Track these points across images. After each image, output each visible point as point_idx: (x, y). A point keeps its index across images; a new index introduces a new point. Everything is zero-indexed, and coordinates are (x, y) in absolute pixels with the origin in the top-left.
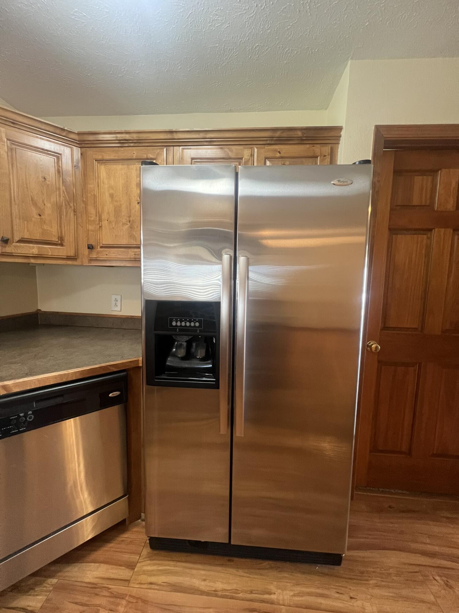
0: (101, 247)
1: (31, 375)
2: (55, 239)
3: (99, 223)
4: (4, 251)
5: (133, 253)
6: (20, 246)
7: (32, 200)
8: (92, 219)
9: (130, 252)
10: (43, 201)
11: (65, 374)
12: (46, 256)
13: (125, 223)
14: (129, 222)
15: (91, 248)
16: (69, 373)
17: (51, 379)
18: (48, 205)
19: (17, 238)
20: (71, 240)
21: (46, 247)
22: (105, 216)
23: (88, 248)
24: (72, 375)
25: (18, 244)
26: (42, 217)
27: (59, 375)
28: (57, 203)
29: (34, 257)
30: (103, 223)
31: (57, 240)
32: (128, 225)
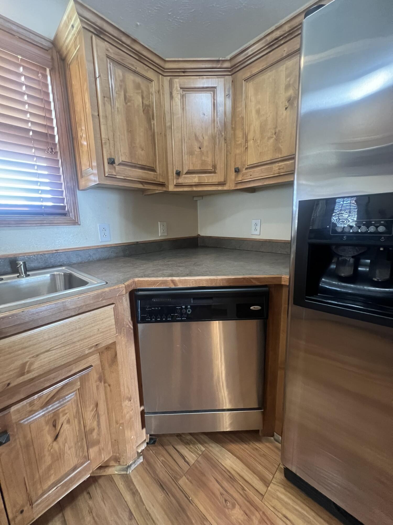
0: (246, 169)
1: (191, 276)
2: (210, 168)
3: (245, 145)
4: (178, 182)
5: (278, 168)
6: (187, 177)
7: (195, 135)
8: (239, 142)
9: (274, 167)
10: (202, 136)
11: (214, 279)
12: (203, 184)
13: (270, 137)
14: (275, 134)
15: (238, 171)
16: (217, 279)
17: (204, 282)
18: (206, 138)
19: (185, 171)
20: (222, 166)
21: (203, 176)
22: (250, 137)
23: (235, 172)
24: (220, 281)
25: (186, 176)
26: (202, 149)
27: (210, 279)
28: (212, 135)
29: (196, 185)
30: (248, 144)
31: (212, 168)
32: (273, 138)
